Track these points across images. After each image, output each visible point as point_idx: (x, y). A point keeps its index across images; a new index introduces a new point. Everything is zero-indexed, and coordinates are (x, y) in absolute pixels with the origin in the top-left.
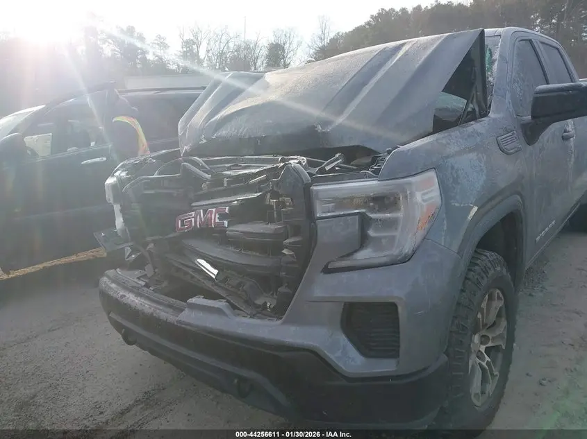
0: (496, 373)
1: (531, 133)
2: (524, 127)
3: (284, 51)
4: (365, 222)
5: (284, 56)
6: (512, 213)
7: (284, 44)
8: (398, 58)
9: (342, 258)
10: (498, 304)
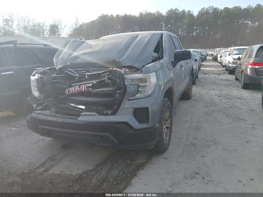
0: (168, 134)
1: (174, 64)
2: (172, 62)
3: (58, 28)
4: (138, 86)
5: (58, 31)
6: (170, 87)
7: (58, 25)
8: (138, 39)
9: (132, 97)
10: (168, 114)
